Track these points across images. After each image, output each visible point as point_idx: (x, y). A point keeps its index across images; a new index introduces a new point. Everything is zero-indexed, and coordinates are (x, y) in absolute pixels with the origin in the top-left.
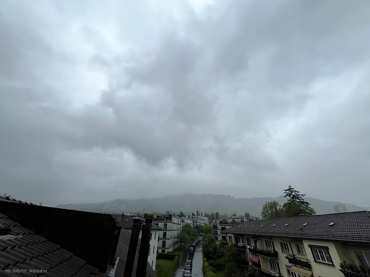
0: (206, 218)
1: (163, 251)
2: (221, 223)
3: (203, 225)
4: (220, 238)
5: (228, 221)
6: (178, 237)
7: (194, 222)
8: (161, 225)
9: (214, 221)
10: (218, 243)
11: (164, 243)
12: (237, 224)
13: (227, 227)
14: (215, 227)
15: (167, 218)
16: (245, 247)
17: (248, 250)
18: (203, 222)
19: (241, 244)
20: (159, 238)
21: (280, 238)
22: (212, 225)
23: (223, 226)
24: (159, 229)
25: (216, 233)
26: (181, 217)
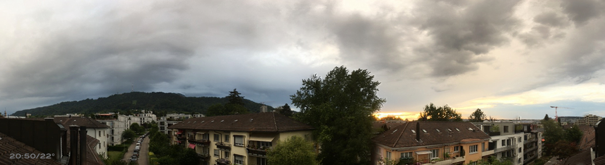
0: (154, 116)
2: (168, 120)
3: (150, 122)
4: (166, 133)
5: (175, 118)
7: (141, 119)
8: (108, 123)
9: (162, 118)
11: (112, 139)
12: (183, 121)
13: (174, 124)
14: (162, 123)
15: (114, 117)
16: (185, 139)
17: (187, 141)
18: (151, 119)
20: (108, 135)
21: (215, 131)
22: (159, 122)
23: (171, 122)
24: (107, 127)
25: (162, 128)
26: (128, 115)
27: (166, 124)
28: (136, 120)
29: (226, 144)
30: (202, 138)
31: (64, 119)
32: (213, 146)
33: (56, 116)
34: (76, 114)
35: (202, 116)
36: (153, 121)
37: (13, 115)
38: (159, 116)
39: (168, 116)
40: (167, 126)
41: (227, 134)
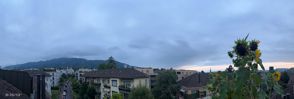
0: (73, 70)
1: (54, 86)
2: (80, 72)
3: (71, 73)
4: (79, 79)
5: (83, 71)
6: (60, 79)
7: (67, 72)
8: (51, 74)
9: (76, 71)
10: (78, 81)
11: (53, 82)
12: (87, 72)
14: (77, 74)
15: (54, 71)
16: (89, 83)
17: (90, 84)
18: (71, 72)
19: (87, 81)
20: (51, 80)
21: (103, 78)
22: (75, 73)
23: (81, 73)
24: (51, 76)
25: (77, 77)
26: (61, 70)
27: (79, 74)
28: (64, 72)
29: (108, 85)
30: (97, 82)
31: (30, 71)
32: (102, 86)
33: (25, 70)
34: (35, 69)
35: (96, 70)
36: (73, 73)
37: (4, 68)
38: (75, 70)
39: (80, 70)
40: (79, 76)
41: (108, 79)
